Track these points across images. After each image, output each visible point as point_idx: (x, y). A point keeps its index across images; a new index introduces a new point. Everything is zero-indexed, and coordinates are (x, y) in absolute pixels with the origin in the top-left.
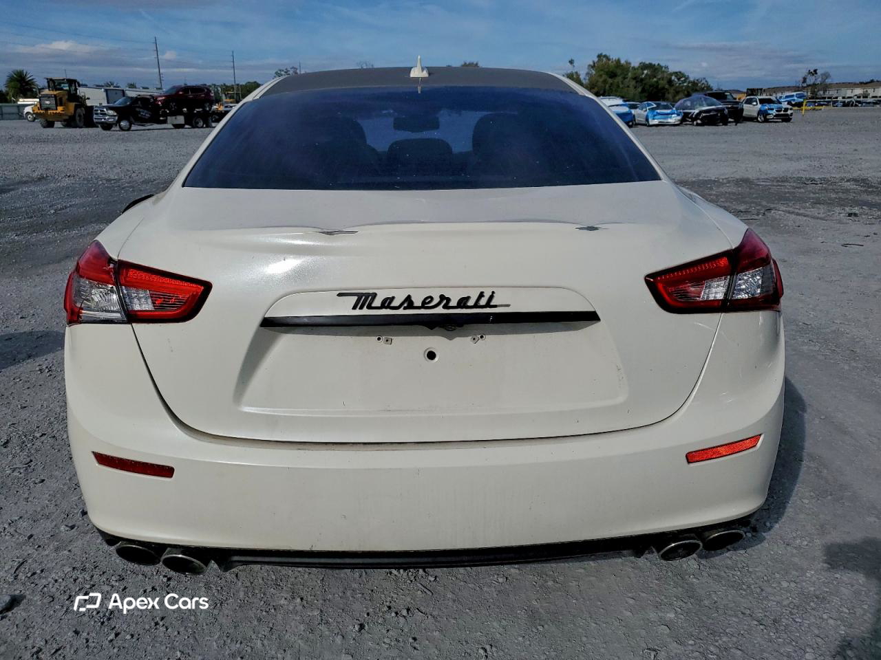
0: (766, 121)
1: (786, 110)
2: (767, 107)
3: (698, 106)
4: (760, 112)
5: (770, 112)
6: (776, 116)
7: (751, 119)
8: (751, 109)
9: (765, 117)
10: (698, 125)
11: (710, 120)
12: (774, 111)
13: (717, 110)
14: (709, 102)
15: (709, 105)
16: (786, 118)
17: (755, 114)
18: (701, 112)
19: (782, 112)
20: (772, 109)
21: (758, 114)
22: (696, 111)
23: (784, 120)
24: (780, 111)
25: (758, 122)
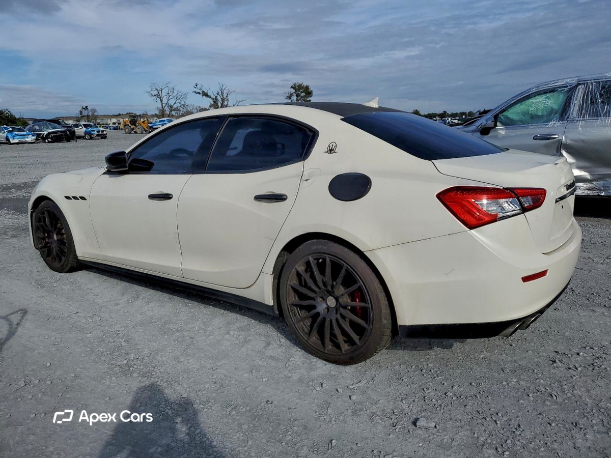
0: (91, 138)
1: (103, 131)
2: (90, 129)
3: (45, 129)
4: (86, 133)
5: (93, 132)
6: (97, 135)
7: (80, 137)
8: (80, 131)
9: (90, 136)
10: (49, 142)
11: (57, 138)
12: (96, 132)
13: (61, 132)
14: (52, 126)
15: (54, 129)
16: (104, 137)
17: (83, 134)
18: (49, 133)
19: (101, 133)
20: (94, 131)
21: (85, 134)
22: (46, 133)
23: (102, 138)
24: (99, 132)
25: (86, 139)
